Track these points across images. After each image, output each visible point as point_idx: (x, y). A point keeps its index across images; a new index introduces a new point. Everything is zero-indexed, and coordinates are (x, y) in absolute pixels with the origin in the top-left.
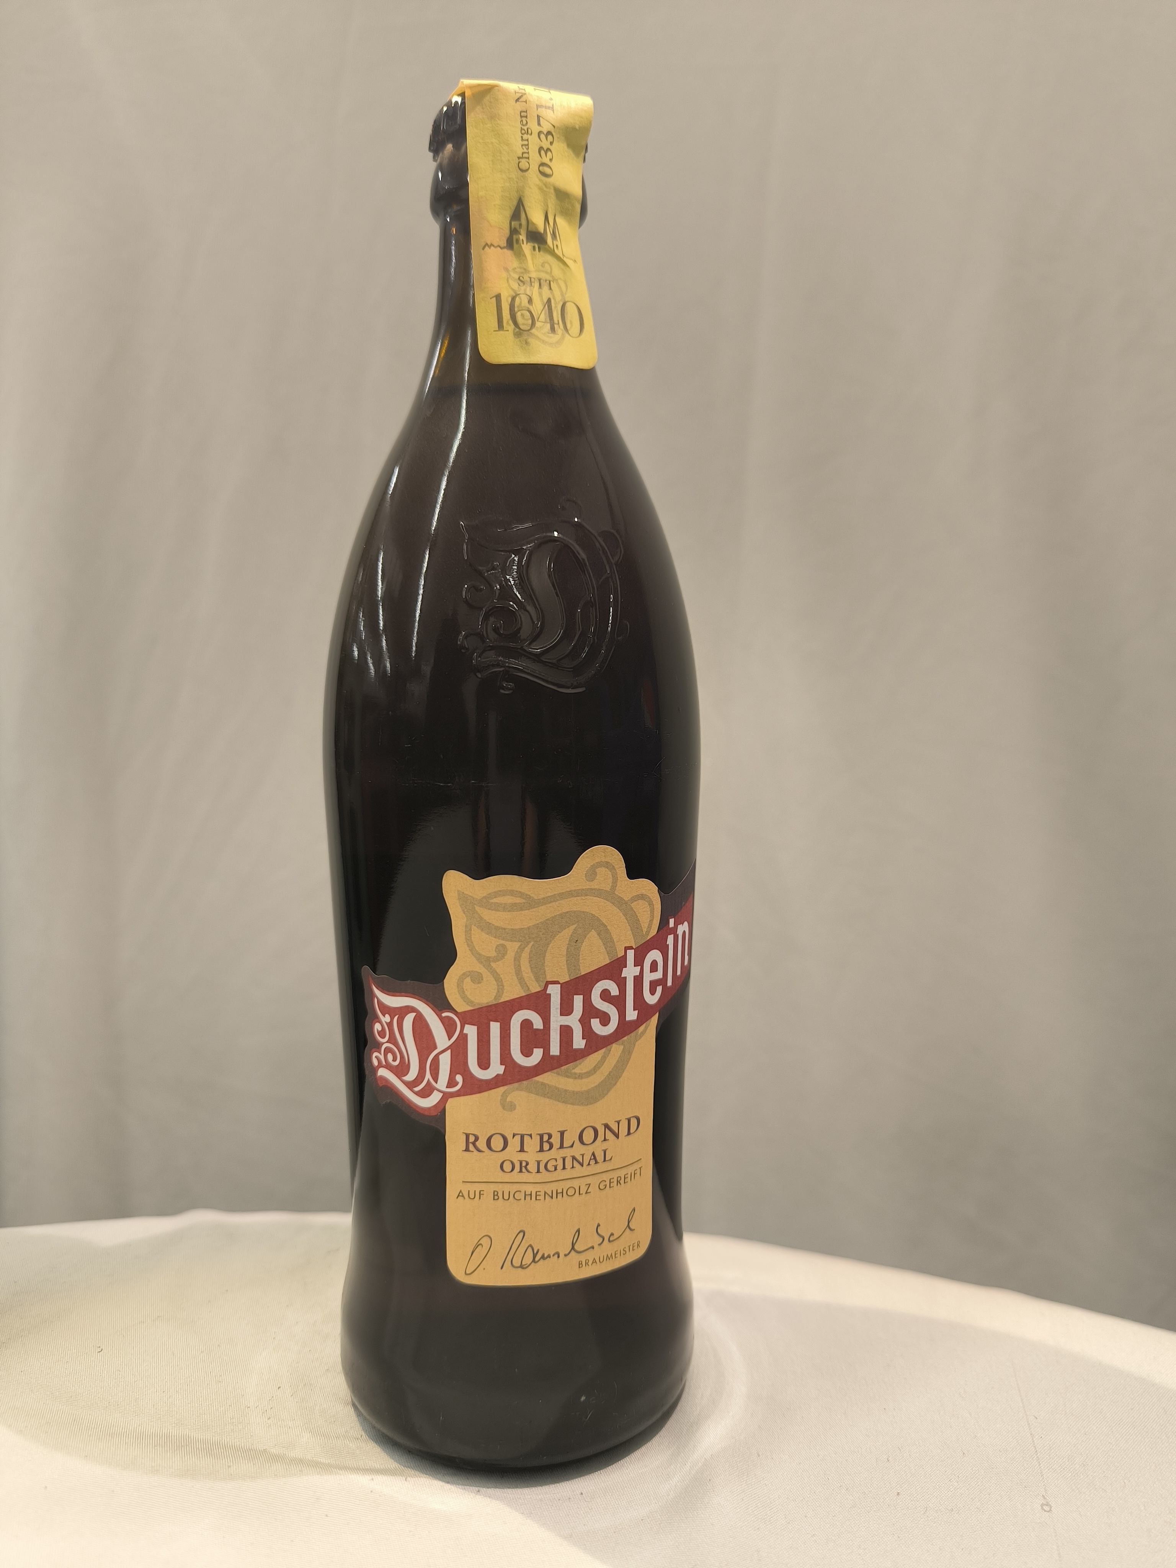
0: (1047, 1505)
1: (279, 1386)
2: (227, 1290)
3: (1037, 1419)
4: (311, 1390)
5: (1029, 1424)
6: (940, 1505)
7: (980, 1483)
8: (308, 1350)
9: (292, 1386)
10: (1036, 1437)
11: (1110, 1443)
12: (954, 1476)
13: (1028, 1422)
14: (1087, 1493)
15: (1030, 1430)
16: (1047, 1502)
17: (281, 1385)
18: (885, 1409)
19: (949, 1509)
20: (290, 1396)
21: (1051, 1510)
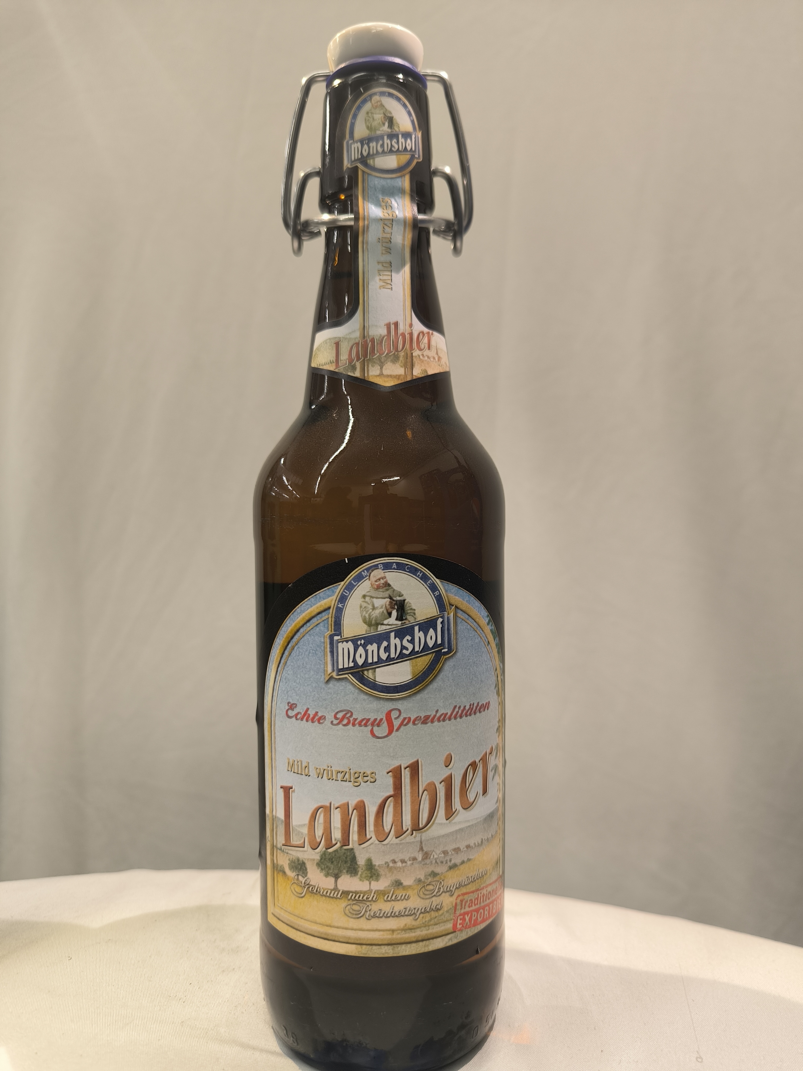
0: (700, 1058)
1: (190, 983)
2: (156, 920)
3: (694, 1001)
4: (212, 984)
5: (688, 1005)
6: (629, 1059)
7: (655, 1042)
8: (210, 959)
9: (199, 983)
10: (693, 1013)
11: (741, 1016)
12: (638, 1038)
13: (688, 1003)
14: (726, 1050)
15: (689, 1008)
16: (700, 1056)
17: (192, 982)
18: (593, 995)
19: (635, 1061)
20: (198, 988)
21: (702, 1061)
